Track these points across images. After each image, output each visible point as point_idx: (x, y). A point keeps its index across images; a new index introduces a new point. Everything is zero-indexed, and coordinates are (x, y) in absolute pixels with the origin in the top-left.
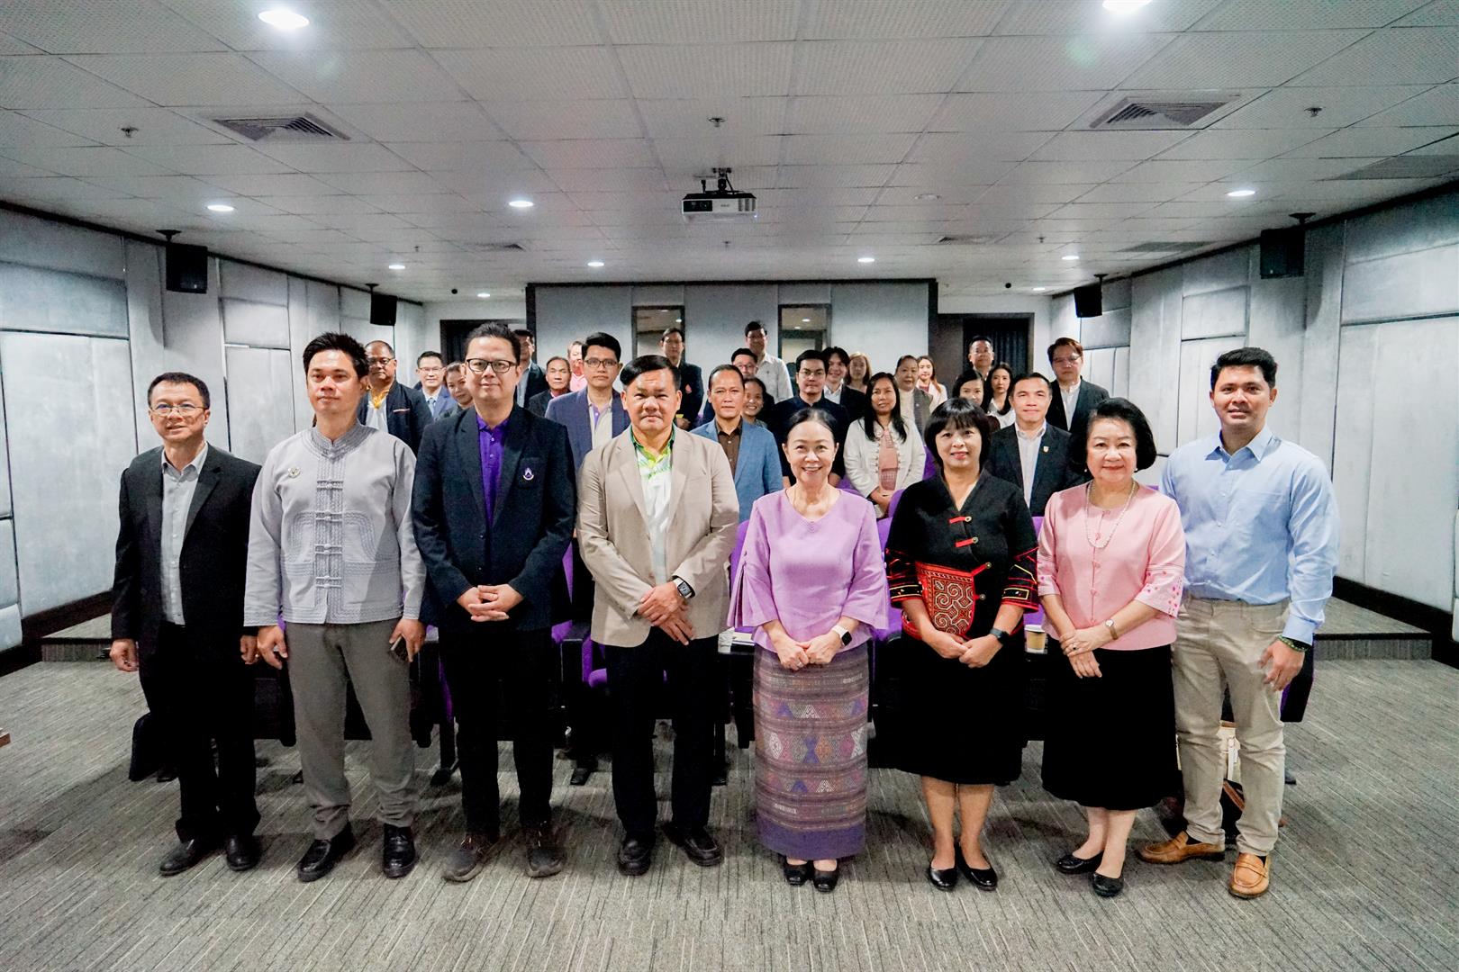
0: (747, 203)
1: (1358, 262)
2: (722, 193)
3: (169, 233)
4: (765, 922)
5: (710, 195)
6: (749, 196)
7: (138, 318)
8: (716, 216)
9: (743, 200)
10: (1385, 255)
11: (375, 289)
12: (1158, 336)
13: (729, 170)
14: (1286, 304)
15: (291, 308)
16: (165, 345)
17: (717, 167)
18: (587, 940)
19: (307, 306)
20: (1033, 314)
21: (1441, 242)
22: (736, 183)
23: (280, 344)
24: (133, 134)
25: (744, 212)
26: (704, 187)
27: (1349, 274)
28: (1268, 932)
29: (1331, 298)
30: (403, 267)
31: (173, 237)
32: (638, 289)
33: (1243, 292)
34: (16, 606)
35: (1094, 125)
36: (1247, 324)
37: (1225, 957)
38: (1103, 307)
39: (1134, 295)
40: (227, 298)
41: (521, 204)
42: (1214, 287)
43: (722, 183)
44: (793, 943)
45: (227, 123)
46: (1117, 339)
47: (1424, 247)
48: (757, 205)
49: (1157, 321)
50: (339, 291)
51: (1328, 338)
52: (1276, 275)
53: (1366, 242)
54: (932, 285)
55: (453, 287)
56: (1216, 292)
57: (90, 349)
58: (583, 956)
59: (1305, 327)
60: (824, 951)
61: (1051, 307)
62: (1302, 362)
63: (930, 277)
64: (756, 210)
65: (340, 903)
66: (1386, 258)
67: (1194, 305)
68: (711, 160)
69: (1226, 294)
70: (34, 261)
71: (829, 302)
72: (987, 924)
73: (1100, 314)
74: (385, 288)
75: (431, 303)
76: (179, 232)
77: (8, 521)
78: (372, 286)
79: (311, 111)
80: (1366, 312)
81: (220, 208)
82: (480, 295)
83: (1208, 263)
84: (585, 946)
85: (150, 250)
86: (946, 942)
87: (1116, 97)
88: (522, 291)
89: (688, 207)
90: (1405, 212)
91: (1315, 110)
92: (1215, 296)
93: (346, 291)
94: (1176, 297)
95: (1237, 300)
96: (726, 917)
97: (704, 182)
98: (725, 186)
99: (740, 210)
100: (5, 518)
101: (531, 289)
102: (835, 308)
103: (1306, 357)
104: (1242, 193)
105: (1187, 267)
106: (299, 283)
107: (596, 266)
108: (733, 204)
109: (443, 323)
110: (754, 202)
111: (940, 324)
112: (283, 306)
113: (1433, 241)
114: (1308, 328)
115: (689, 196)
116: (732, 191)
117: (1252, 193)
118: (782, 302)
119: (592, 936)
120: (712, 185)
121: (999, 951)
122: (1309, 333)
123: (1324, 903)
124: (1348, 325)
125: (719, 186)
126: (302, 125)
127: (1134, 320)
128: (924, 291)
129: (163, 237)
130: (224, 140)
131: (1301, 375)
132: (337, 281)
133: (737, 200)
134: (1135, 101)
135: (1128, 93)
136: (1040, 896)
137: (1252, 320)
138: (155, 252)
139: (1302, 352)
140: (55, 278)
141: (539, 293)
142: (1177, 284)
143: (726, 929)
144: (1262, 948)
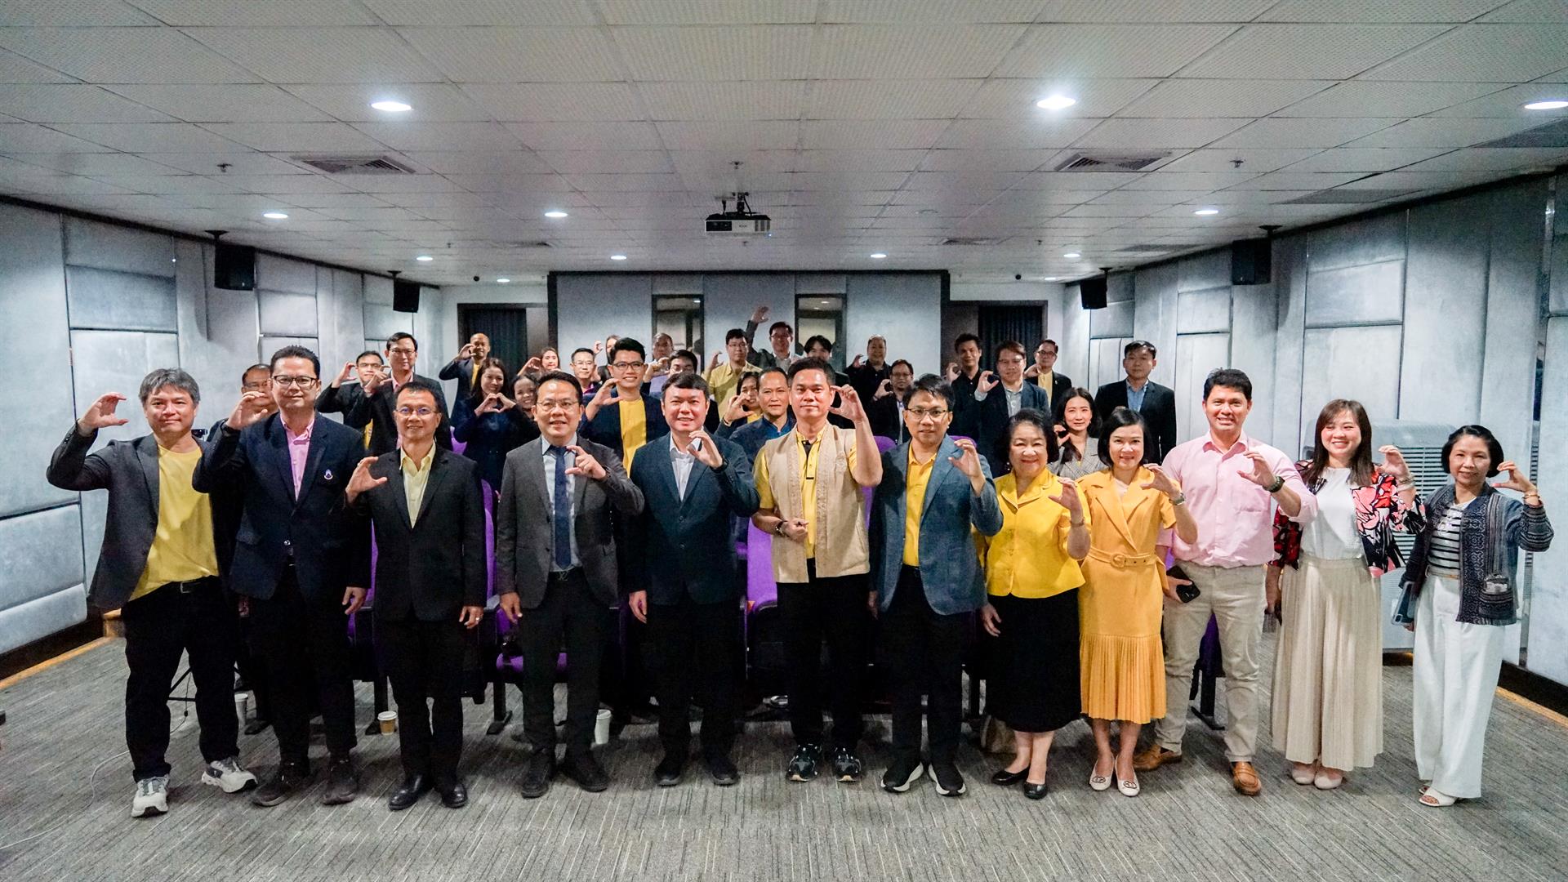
0: (762, 225)
1: (1318, 272)
2: (740, 215)
3: (217, 233)
4: (773, 829)
5: (730, 216)
6: (765, 218)
7: (184, 313)
8: (736, 235)
9: (759, 221)
10: (1338, 266)
11: (398, 276)
12: (1158, 329)
13: (747, 194)
14: (1262, 304)
15: (319, 295)
16: (209, 338)
17: (736, 192)
18: (631, 843)
19: (333, 295)
20: (1046, 302)
21: (1380, 259)
22: (754, 205)
23: (309, 332)
24: (228, 168)
25: (759, 232)
26: (725, 207)
27: (1312, 281)
28: (1169, 832)
29: (1296, 302)
30: (431, 259)
31: (221, 237)
32: (658, 279)
33: (1228, 291)
34: (82, 584)
35: (1058, 169)
36: (1231, 321)
37: (1131, 848)
38: (1108, 299)
39: (1137, 288)
40: (263, 290)
41: (556, 215)
42: (1204, 285)
43: (740, 206)
44: (795, 843)
45: (315, 164)
46: (1120, 330)
47: (1366, 262)
48: (771, 227)
49: (1156, 315)
50: (362, 277)
51: (1295, 340)
52: (1245, 283)
53: (1322, 254)
54: (944, 276)
55: (474, 275)
56: (1206, 291)
57: (144, 344)
58: (628, 854)
59: (1277, 329)
60: (820, 848)
61: (1065, 295)
62: (1275, 359)
63: (943, 268)
64: (770, 231)
65: (425, 821)
66: (1339, 269)
67: (1187, 301)
68: (732, 187)
69: (1213, 293)
70: (99, 264)
71: (843, 291)
72: (950, 829)
73: (1105, 306)
74: (407, 274)
75: (449, 286)
76: (225, 232)
77: (76, 507)
78: (395, 273)
79: (387, 154)
80: (1325, 316)
81: (275, 216)
82: (499, 281)
83: (1194, 263)
84: (629, 847)
85: (197, 248)
86: (917, 841)
87: (1070, 154)
88: (543, 277)
89: (710, 227)
90: (1355, 228)
91: (1238, 162)
92: (1205, 295)
93: (369, 278)
94: (1171, 293)
95: (1224, 297)
96: (742, 827)
97: (724, 203)
98: (743, 208)
99: (756, 230)
100: (74, 503)
101: (553, 277)
102: (850, 298)
103: (1278, 355)
104: (1207, 212)
105: (1182, 265)
106: (324, 273)
107: (619, 258)
108: (750, 225)
109: (460, 306)
110: (768, 223)
111: (952, 312)
112: (311, 295)
113: (1374, 256)
114: (1279, 328)
115: (711, 217)
116: (750, 213)
117: (1216, 212)
118: (799, 292)
119: (634, 839)
120: (732, 207)
121: (957, 846)
122: (1280, 333)
123: (1219, 813)
124: (1312, 328)
125: (738, 208)
126: (380, 164)
127: (1137, 313)
128: (937, 282)
129: (212, 236)
130: (305, 172)
131: (1274, 372)
132: (360, 268)
133: (753, 221)
134: (1085, 156)
135: (1078, 151)
136: (995, 810)
137: (1235, 319)
138: (200, 249)
139: (1275, 351)
140: (117, 278)
141: (560, 281)
142: (1172, 281)
143: (742, 834)
144: (1162, 842)
